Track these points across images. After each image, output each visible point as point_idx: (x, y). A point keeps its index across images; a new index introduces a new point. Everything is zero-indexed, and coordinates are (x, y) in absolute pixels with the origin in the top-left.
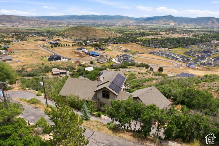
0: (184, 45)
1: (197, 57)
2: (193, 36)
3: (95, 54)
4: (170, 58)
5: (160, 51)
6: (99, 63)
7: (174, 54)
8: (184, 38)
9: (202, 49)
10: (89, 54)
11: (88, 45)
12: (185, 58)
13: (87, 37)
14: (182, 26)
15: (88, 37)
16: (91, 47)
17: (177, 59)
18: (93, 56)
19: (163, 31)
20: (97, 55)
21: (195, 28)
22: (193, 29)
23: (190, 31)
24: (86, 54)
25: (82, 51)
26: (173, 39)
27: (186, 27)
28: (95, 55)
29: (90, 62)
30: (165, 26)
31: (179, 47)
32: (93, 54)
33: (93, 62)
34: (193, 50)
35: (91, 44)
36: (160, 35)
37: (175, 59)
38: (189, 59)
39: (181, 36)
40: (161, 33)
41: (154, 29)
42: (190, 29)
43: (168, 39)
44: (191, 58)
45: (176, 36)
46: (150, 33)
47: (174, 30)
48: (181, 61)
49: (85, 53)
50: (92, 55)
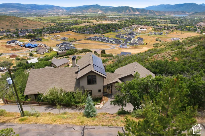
0: (114, 30)
1: (125, 39)
2: (119, 22)
3: (32, 45)
4: (105, 42)
5: (95, 37)
6: (40, 54)
7: (108, 38)
8: (112, 24)
9: (127, 32)
10: (25, 46)
11: (21, 37)
12: (117, 41)
13: (16, 28)
14: (108, 14)
15: (18, 28)
16: (25, 39)
17: (111, 42)
18: (30, 48)
19: (94, 19)
20: (34, 46)
21: (118, 16)
22: (117, 17)
23: (115, 18)
24: (21, 47)
25: (15, 44)
26: (104, 25)
27: (111, 14)
28: (33, 47)
29: (29, 55)
30: (94, 14)
31: (110, 31)
32: (30, 46)
33: (33, 54)
34: (122, 34)
35: (24, 35)
36: (92, 22)
37: (109, 42)
38: (121, 41)
39: (109, 22)
40: (92, 21)
41: (86, 17)
42: (115, 17)
43: (99, 26)
44: (121, 40)
45: (105, 22)
46: (83, 21)
47: (102, 18)
48: (115, 43)
49: (20, 45)
50: (28, 47)
